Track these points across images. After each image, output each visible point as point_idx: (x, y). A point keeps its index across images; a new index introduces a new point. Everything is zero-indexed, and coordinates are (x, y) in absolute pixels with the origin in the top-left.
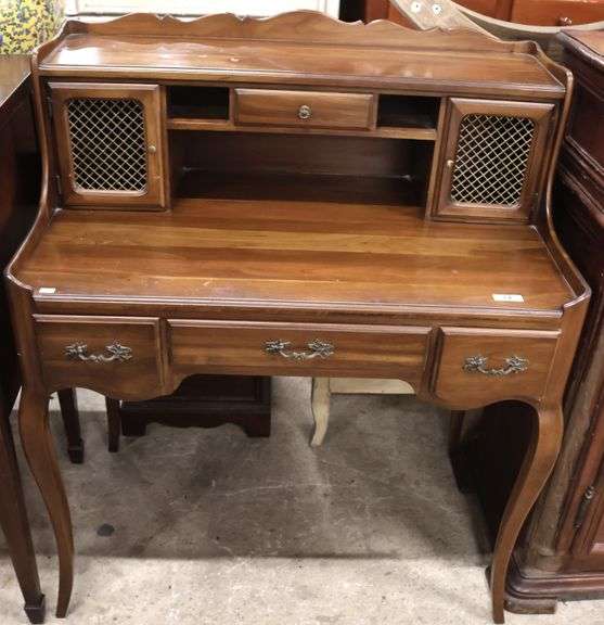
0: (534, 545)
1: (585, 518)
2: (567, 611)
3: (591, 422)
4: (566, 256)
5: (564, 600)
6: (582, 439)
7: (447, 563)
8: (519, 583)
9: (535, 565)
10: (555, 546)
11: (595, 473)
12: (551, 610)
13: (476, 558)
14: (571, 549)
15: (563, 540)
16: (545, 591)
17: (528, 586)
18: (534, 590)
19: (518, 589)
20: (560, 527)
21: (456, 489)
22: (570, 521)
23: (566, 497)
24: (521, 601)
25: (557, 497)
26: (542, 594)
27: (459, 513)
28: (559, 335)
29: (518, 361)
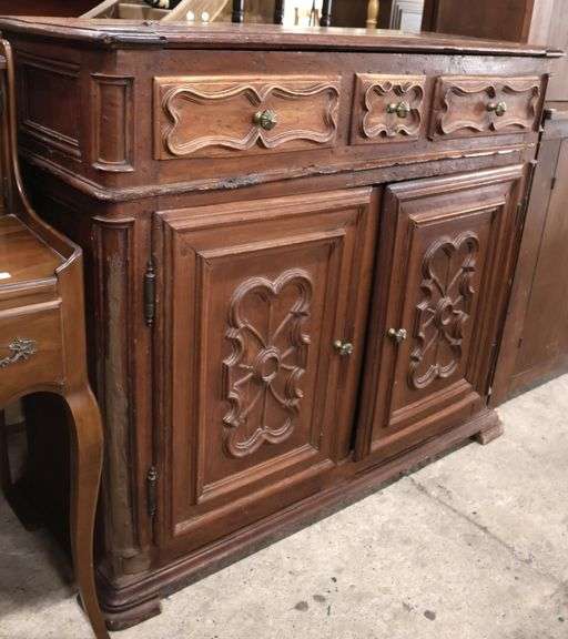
0: (116, 550)
1: (156, 501)
2: (172, 605)
3: (128, 397)
4: (48, 227)
5: (166, 596)
6: (125, 420)
7: (34, 608)
8: (114, 597)
9: (124, 572)
10: (137, 543)
11: (151, 452)
12: (157, 611)
13: (63, 591)
14: (154, 542)
15: (143, 533)
16: (144, 593)
17: (125, 596)
18: (133, 598)
19: (116, 603)
20: (135, 520)
21: (23, 529)
22: (143, 510)
23: (130, 486)
24: (123, 615)
25: (121, 491)
26: (140, 598)
27: (32, 552)
28: (59, 305)
29: (23, 344)
